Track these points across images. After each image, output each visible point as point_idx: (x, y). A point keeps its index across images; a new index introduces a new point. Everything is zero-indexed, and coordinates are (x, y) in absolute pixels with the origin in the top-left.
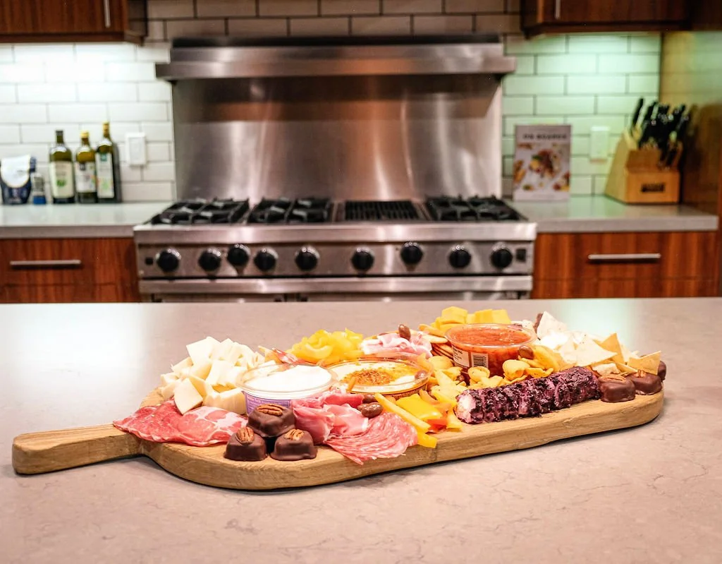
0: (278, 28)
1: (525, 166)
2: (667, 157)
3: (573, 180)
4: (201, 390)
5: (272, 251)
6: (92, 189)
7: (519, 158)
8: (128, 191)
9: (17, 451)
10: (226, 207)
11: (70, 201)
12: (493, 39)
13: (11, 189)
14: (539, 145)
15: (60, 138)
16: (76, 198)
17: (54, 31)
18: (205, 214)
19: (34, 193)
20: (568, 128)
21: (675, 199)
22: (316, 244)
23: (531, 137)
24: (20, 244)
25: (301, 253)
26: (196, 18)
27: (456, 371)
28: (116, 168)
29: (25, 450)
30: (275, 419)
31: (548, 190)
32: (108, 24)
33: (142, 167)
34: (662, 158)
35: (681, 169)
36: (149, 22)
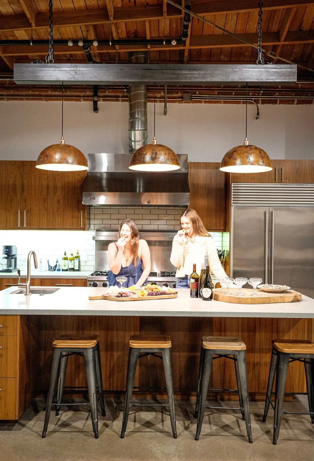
4: (113, 291)
6: (73, 267)
8: (82, 268)
9: (90, 297)
10: (108, 272)
11: (67, 270)
13: (51, 267)
15: (65, 254)
16: (68, 270)
17: (69, 228)
18: (104, 274)
19: (57, 268)
24: (58, 280)
26: (103, 224)
27: (148, 291)
28: (79, 262)
30: (122, 293)
32: (82, 227)
33: (86, 262)
36: (90, 225)
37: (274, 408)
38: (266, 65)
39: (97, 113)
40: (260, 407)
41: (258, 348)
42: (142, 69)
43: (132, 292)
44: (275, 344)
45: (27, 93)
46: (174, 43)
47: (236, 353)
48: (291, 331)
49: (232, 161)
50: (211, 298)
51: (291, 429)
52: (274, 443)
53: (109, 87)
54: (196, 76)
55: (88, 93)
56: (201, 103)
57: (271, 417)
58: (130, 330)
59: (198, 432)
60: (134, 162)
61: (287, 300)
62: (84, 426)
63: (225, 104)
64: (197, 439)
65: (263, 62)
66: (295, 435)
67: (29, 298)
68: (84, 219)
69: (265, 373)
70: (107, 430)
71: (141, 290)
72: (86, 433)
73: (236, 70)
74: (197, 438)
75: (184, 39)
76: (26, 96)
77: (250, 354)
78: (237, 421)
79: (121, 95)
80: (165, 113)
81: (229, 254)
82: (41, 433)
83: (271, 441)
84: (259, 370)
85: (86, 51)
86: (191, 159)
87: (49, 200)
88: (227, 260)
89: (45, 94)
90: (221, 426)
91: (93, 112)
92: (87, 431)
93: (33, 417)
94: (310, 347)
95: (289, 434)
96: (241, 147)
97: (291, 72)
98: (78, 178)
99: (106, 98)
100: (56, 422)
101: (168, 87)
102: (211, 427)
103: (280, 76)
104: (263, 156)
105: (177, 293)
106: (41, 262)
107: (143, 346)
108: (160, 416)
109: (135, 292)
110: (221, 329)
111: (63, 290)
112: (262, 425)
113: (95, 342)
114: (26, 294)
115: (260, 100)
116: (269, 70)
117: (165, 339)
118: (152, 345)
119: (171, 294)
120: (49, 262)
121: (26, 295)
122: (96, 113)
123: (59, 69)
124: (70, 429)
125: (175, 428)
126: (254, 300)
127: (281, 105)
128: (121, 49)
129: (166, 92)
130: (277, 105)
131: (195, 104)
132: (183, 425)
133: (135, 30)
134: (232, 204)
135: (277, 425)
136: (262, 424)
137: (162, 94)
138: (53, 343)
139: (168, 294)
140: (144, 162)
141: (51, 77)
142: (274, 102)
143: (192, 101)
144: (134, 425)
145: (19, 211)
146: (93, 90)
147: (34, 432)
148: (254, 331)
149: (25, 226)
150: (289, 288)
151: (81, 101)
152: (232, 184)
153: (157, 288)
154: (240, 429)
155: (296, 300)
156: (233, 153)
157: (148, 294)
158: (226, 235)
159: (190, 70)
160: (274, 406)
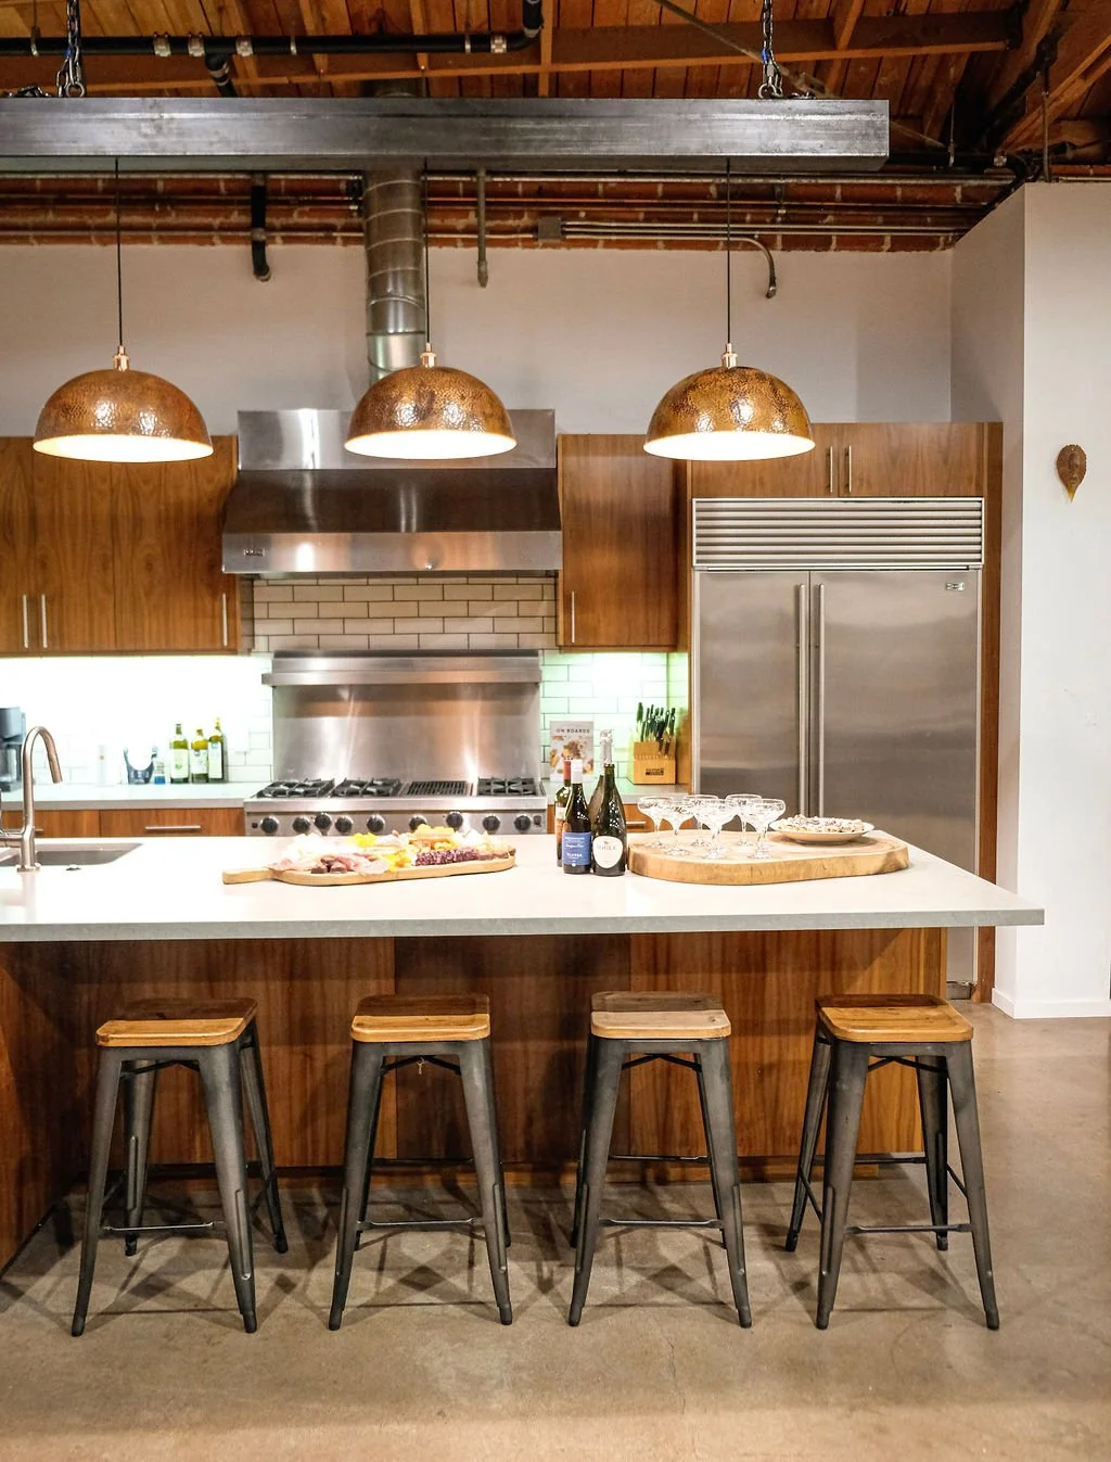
0: (360, 643)
1: (559, 755)
2: (665, 748)
4: (300, 852)
5: (348, 818)
6: (206, 772)
7: (553, 747)
8: (232, 773)
10: (314, 785)
11: (186, 781)
12: (533, 653)
13: (136, 772)
14: (569, 737)
15: (179, 731)
16: (190, 780)
17: (185, 647)
18: (297, 790)
19: (155, 775)
20: (592, 723)
21: (673, 781)
22: (381, 812)
23: (563, 731)
24: (153, 812)
25: (371, 820)
26: (294, 634)
27: (417, 850)
28: (223, 753)
30: (329, 859)
32: (225, 643)
33: (245, 753)
34: (660, 749)
35: (673, 757)
36: (256, 638)
37: (821, 1216)
38: (789, 103)
39: (267, 280)
40: (779, 1201)
41: (775, 1017)
42: (379, 116)
43: (367, 853)
44: (824, 1013)
45: (40, 219)
46: (499, 47)
47: (699, 1049)
48: (877, 963)
49: (682, 417)
50: (621, 867)
51: (875, 1271)
52: (821, 1324)
53: (301, 198)
54: (562, 137)
55: (236, 218)
56: (595, 247)
57: (811, 1234)
58: (364, 975)
59: (578, 1300)
60: (360, 426)
61: (862, 868)
62: (214, 1290)
63: (670, 249)
64: (573, 1323)
65: (778, 91)
66: (886, 1292)
67: (33, 879)
68: (231, 621)
69: (794, 1097)
70: (288, 1300)
71: (397, 846)
72: (218, 1314)
73: (692, 117)
74: (575, 1318)
75: (531, 33)
76: (36, 228)
77: (750, 1039)
78: (706, 1248)
79: (339, 222)
80: (483, 279)
81: (688, 721)
82: (69, 1320)
83: (812, 1317)
84: (778, 1088)
85: (217, 74)
86: (566, 424)
87: (118, 563)
88: (683, 738)
89: (99, 221)
90: (656, 1272)
91: (253, 277)
92: (223, 1306)
93: (53, 1262)
94: (936, 1018)
95: (866, 1290)
96: (710, 373)
97: (870, 124)
98: (209, 488)
99: (293, 234)
100: (125, 1278)
101: (487, 195)
102: (620, 1276)
103: (836, 138)
104: (785, 403)
105: (512, 853)
106: (102, 758)
107: (395, 1035)
108: (465, 1248)
109: (378, 854)
110: (656, 964)
111: (152, 848)
112: (782, 1263)
113: (237, 1023)
114: (23, 867)
115: (779, 239)
116: (797, 117)
117: (471, 1007)
118: (425, 1033)
119: (494, 856)
120: (128, 755)
121: (23, 869)
122: (263, 281)
123: (101, 116)
124: (168, 1300)
125: (504, 1290)
126: (758, 873)
127: (842, 252)
128: (334, 73)
129: (483, 213)
130: (831, 254)
131: (575, 252)
132: (535, 1273)
133: (378, 10)
134: (695, 564)
135: (829, 1270)
136: (785, 1258)
137: (472, 219)
138: (99, 1032)
139: (484, 858)
140: (392, 426)
141: (74, 142)
142: (822, 244)
143: (565, 239)
144: (378, 1282)
145: (25, 598)
146: (249, 207)
147: (50, 1315)
148: (762, 968)
149: (45, 646)
150: (868, 827)
151: (213, 244)
152: (694, 500)
153: (449, 838)
154: (713, 1281)
155: (893, 866)
156: (685, 392)
157: (418, 860)
158: (679, 660)
159: (540, 117)
160: (821, 1209)
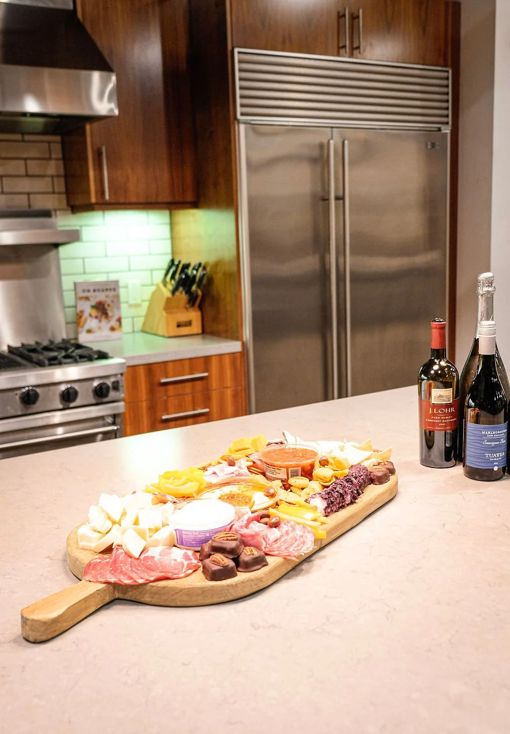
1: (86, 315)
2: (192, 300)
3: (123, 321)
7: (79, 308)
14: (96, 297)
20: (117, 282)
21: (200, 331)
23: (89, 291)
29: (44, 620)
31: (106, 332)
34: (189, 301)
35: (201, 308)
134: (239, 117)
152: (236, 50)
157: (328, 507)
